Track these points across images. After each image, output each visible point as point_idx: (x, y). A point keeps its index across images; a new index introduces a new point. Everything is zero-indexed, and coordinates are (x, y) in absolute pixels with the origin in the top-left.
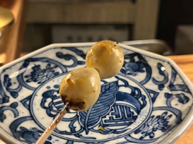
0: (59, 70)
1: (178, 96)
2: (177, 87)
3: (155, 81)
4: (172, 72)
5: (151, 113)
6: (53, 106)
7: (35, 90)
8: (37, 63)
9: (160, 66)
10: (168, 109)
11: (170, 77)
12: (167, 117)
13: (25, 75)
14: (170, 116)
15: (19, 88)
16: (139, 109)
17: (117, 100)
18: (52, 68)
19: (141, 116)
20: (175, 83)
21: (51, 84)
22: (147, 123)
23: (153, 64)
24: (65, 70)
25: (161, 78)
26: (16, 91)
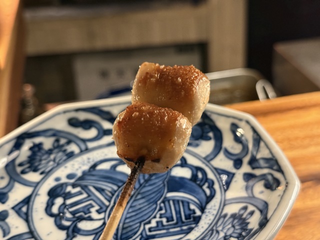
0: (73, 148)
1: (263, 177)
2: (262, 163)
3: (228, 154)
4: (253, 137)
5: (223, 209)
6: (66, 210)
7: (36, 185)
8: (37, 140)
9: (234, 127)
10: (248, 201)
11: (251, 146)
12: (247, 215)
13: (18, 162)
14: (252, 213)
15: (10, 186)
16: (204, 204)
17: (170, 191)
18: (63, 146)
19: (207, 215)
20: (259, 156)
21: (62, 173)
22: (216, 228)
23: (223, 125)
24: (83, 147)
25: (236, 149)
26: (5, 191)
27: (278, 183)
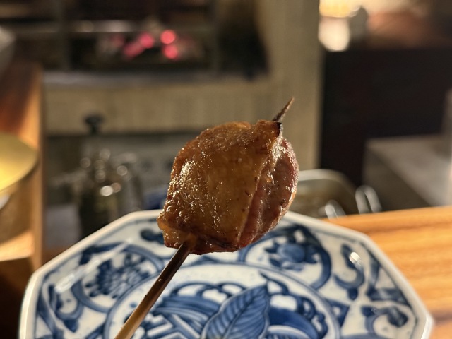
0: (148, 267)
1: (386, 312)
3: (340, 282)
4: (371, 262)
7: (109, 312)
9: (346, 251)
11: (368, 273)
15: (78, 311)
17: (273, 323)
18: (135, 264)
20: (379, 286)
23: (332, 246)
24: (160, 266)
26: (74, 317)
27: (405, 319)
